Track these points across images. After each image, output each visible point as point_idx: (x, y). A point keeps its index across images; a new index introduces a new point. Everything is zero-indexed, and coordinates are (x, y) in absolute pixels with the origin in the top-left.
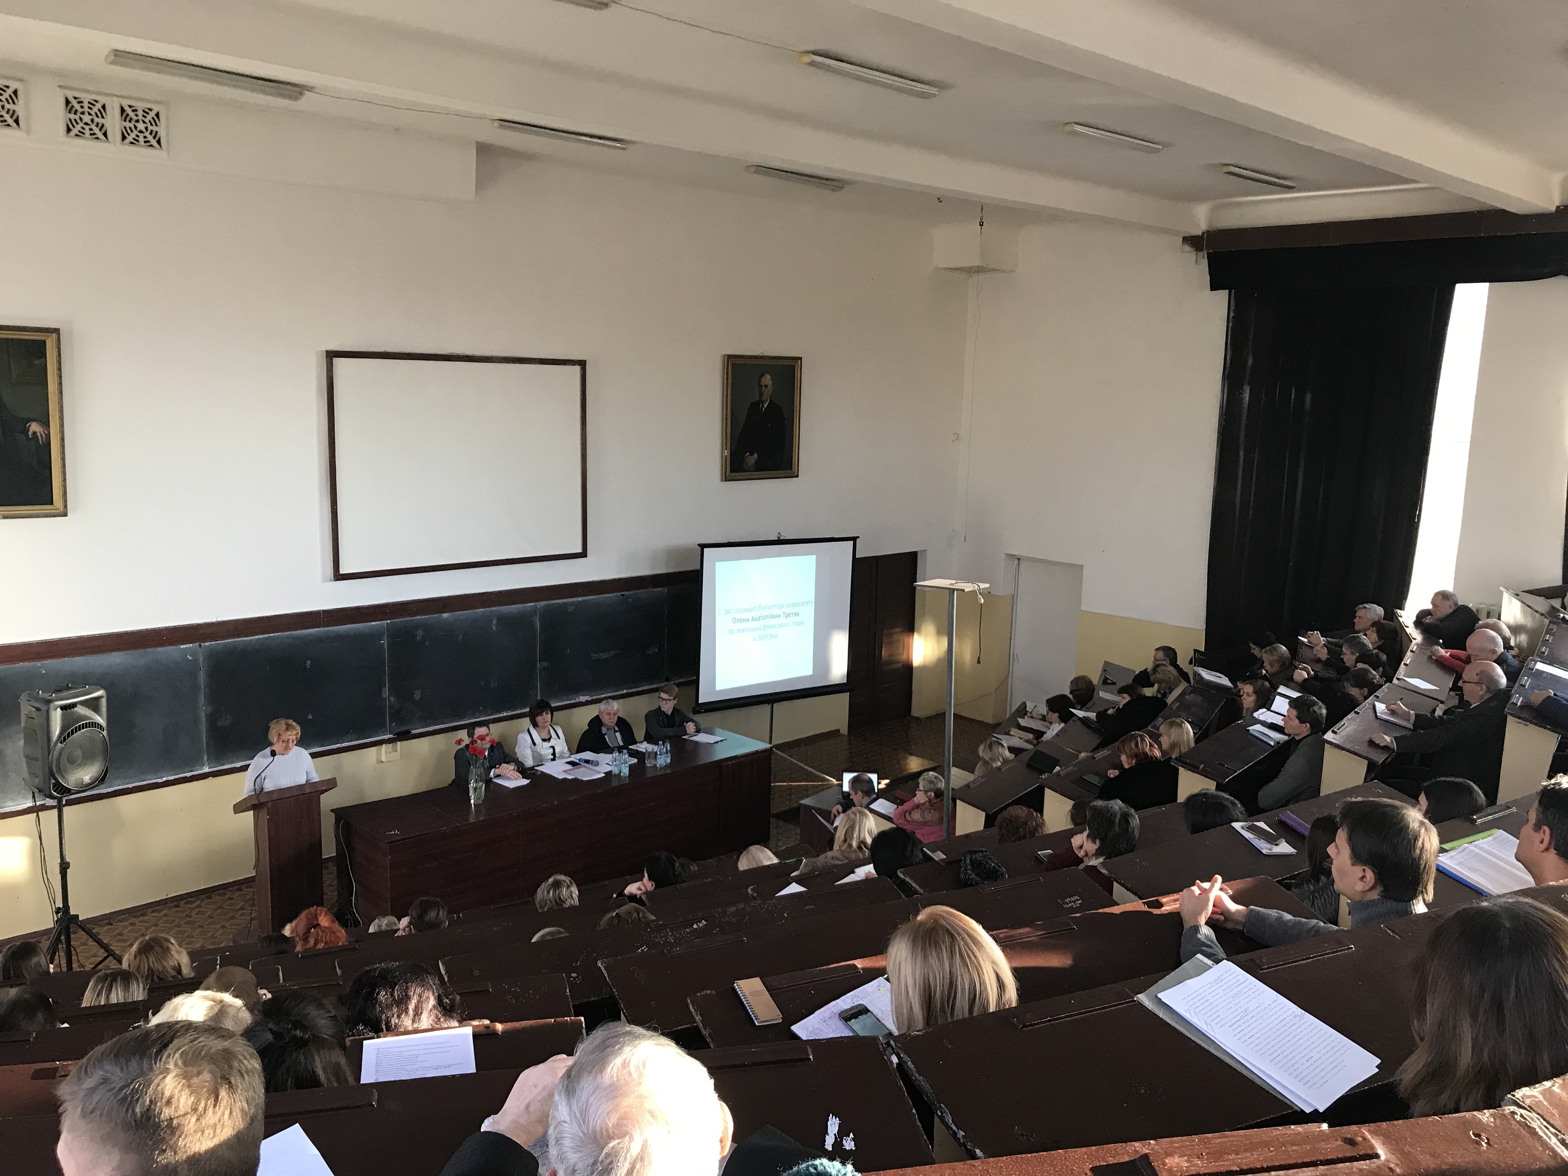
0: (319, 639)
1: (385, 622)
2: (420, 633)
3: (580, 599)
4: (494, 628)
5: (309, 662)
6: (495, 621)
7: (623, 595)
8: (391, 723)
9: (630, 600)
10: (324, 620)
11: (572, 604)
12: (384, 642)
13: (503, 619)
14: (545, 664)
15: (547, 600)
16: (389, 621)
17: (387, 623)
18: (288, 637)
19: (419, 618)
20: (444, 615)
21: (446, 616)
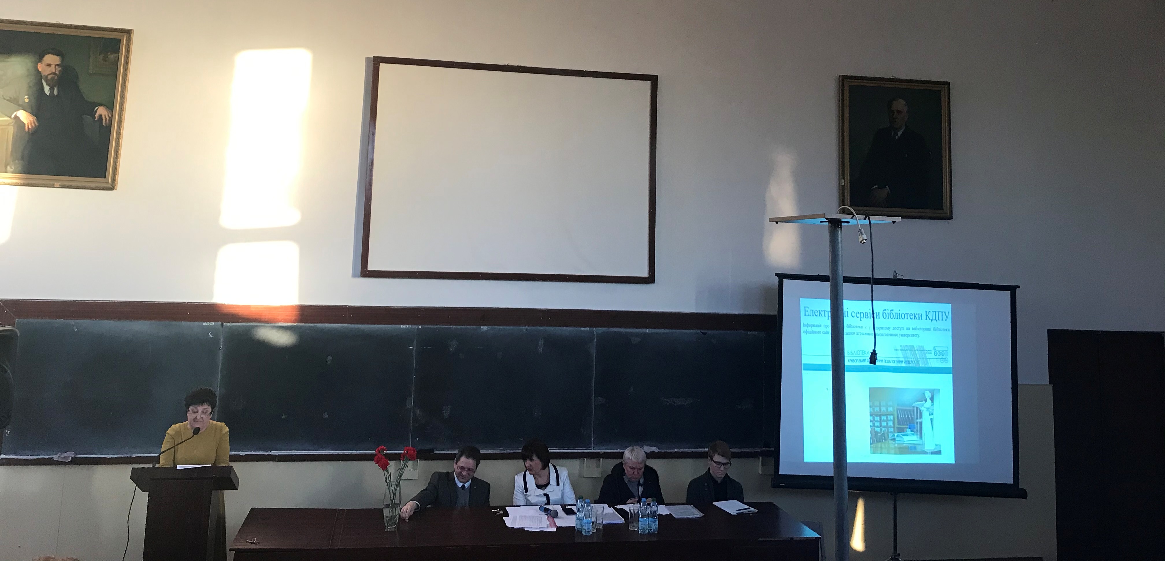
0: (342, 336)
1: (416, 327)
2: (453, 345)
3: (648, 331)
4: (540, 350)
5: (330, 358)
6: (541, 342)
7: (704, 334)
9: (713, 341)
10: (349, 316)
11: (637, 335)
12: (413, 348)
13: (552, 342)
14: (602, 400)
15: (608, 327)
16: (420, 327)
17: (418, 329)
19: (453, 326)
20: (482, 327)
21: (484, 328)
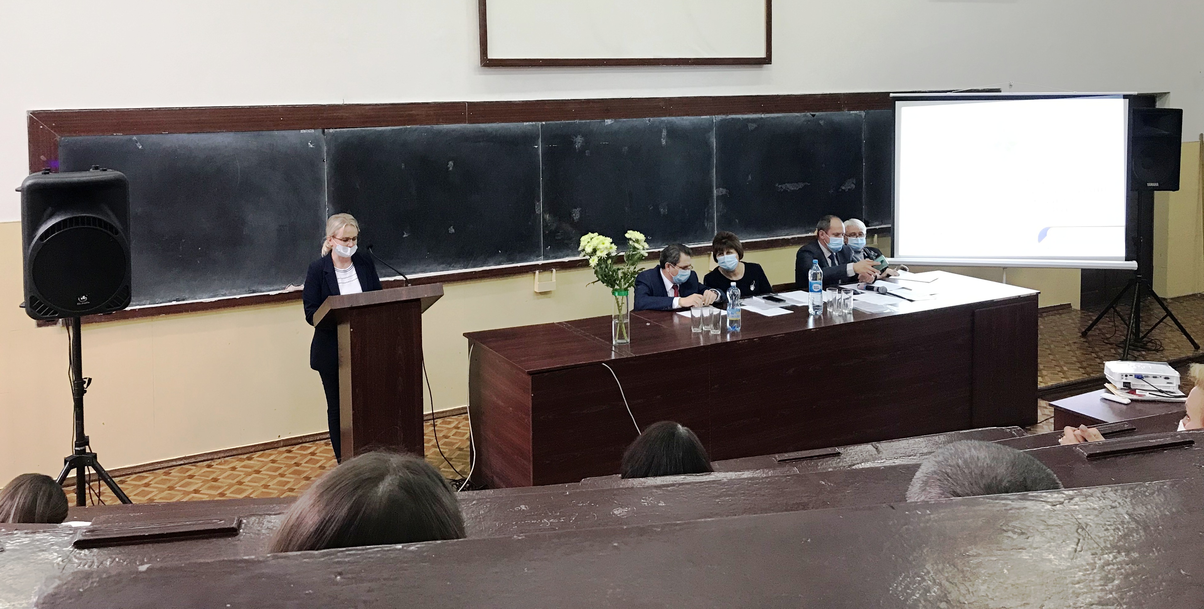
0: (464, 137)
1: (539, 123)
2: (579, 141)
3: (763, 116)
4: (664, 142)
5: (451, 163)
6: (664, 133)
7: (813, 116)
8: (545, 246)
9: (822, 122)
10: (469, 114)
11: (754, 121)
12: (539, 147)
13: (673, 132)
14: (723, 191)
15: (724, 114)
16: (544, 123)
17: (542, 125)
18: (427, 131)
19: (577, 121)
20: (606, 121)
21: (609, 122)
